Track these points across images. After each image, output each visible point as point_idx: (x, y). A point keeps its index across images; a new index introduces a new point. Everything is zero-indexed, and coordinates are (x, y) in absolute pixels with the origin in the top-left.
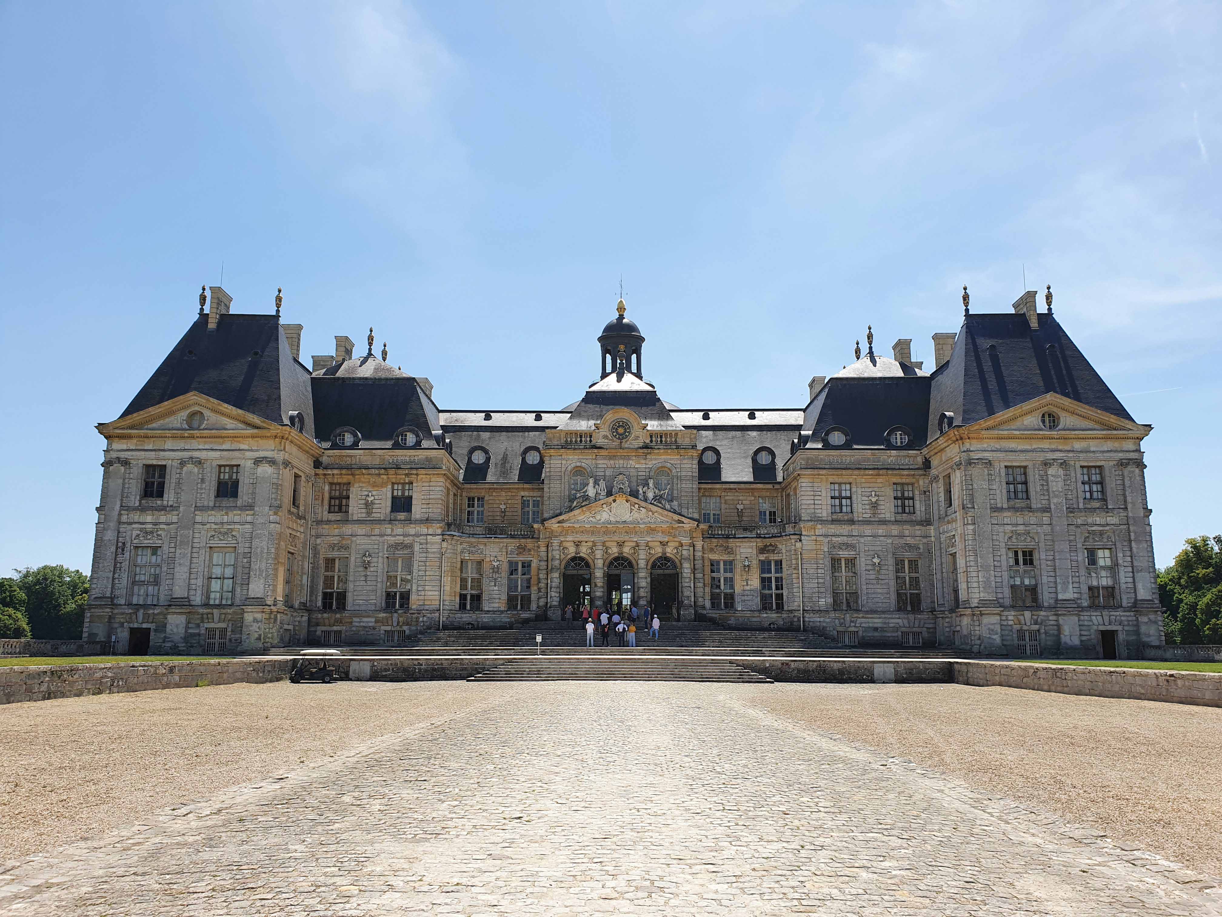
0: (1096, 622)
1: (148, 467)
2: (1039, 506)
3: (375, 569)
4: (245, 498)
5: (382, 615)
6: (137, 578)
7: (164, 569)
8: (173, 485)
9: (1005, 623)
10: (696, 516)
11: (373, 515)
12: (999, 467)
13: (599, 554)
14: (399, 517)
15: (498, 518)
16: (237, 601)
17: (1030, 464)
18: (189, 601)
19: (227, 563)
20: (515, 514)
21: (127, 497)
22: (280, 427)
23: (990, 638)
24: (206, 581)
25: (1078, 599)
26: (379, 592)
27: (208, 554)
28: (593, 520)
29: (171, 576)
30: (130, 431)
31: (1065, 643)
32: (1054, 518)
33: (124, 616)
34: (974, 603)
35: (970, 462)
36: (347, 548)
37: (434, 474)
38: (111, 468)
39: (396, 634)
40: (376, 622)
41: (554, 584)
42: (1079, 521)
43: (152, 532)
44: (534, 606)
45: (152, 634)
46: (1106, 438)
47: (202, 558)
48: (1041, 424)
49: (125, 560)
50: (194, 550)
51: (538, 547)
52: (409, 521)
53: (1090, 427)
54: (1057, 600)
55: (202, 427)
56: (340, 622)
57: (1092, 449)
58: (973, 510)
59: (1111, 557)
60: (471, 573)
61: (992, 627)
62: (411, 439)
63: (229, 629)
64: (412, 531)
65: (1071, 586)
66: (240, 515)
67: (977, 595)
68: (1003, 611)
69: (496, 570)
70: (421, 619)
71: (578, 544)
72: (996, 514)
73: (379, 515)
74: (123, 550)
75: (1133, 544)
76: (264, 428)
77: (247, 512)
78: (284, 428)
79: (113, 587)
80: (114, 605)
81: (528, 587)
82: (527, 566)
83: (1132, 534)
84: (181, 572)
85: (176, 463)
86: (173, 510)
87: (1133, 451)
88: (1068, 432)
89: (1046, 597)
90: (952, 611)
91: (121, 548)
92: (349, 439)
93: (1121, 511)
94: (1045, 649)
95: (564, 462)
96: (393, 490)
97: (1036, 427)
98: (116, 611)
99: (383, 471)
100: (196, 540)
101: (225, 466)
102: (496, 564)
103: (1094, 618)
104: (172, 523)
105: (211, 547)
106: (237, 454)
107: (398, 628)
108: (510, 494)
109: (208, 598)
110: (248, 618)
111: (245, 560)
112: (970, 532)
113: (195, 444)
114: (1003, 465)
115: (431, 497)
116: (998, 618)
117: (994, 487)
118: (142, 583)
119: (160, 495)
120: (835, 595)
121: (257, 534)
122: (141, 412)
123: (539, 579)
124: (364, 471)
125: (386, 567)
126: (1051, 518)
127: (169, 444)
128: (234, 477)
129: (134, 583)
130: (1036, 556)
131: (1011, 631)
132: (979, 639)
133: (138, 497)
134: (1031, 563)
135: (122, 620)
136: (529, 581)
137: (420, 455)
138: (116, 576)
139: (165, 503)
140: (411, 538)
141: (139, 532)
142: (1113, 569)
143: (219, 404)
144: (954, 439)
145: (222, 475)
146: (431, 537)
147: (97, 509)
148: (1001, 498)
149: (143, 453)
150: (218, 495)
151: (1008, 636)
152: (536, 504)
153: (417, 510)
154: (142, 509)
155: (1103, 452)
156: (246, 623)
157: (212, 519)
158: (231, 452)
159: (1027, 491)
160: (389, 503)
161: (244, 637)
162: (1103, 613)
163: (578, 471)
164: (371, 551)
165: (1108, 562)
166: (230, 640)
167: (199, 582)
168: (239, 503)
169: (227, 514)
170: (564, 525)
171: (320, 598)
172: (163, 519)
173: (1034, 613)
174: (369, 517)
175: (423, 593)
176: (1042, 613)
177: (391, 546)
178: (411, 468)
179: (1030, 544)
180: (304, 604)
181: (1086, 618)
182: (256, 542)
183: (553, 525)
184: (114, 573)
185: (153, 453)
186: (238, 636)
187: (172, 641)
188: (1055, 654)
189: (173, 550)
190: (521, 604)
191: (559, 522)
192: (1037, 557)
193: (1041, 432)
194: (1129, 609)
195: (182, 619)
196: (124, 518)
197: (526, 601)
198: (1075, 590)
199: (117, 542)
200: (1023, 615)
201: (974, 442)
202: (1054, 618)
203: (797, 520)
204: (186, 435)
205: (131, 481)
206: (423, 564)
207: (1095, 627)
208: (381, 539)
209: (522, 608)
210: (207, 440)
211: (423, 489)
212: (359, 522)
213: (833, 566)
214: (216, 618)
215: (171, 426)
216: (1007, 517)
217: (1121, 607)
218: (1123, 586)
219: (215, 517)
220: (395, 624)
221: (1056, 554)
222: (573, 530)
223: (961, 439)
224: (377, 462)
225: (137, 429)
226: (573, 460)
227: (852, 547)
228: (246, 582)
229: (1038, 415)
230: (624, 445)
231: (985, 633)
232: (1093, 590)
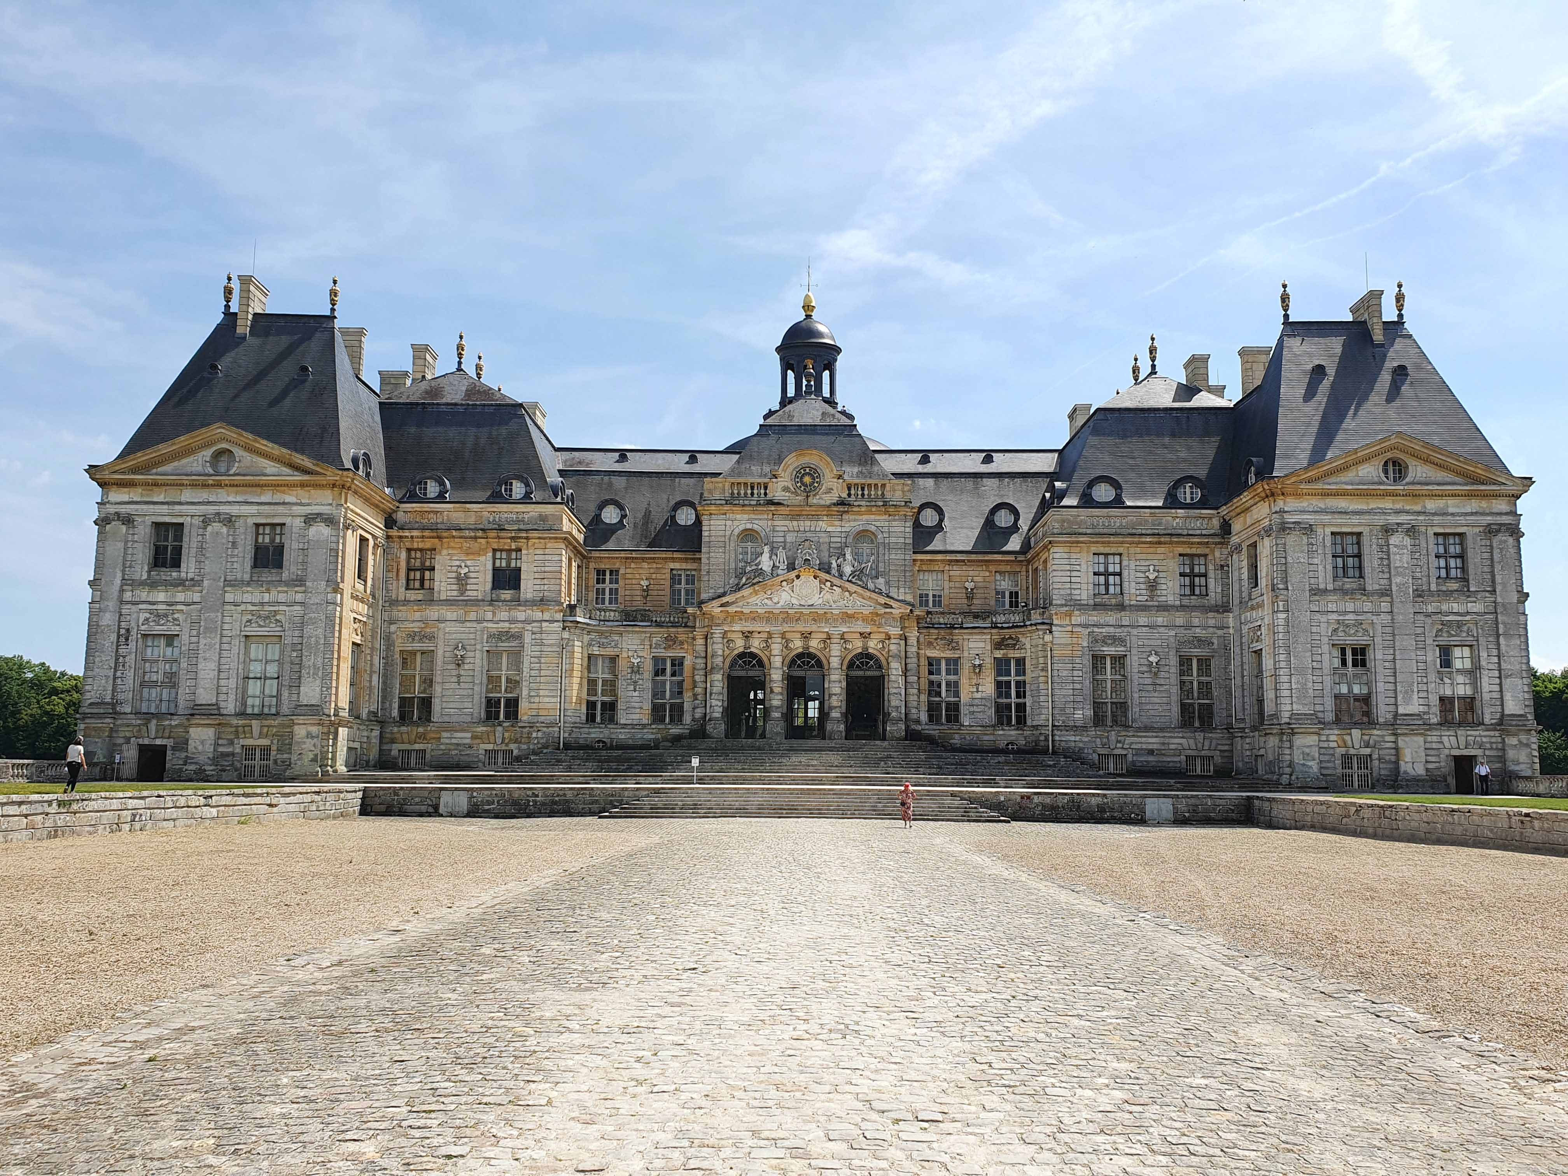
0: (1447, 745)
1: (157, 525)
2: (1377, 587)
3: (471, 666)
4: (293, 569)
5: (481, 729)
6: (146, 679)
7: (184, 665)
8: (193, 551)
9: (1325, 745)
10: (909, 598)
11: (468, 593)
12: (1324, 534)
13: (776, 648)
14: (503, 597)
15: (639, 598)
16: (285, 709)
17: (1365, 530)
18: (219, 709)
19: (269, 658)
20: (661, 593)
21: (130, 567)
22: (340, 472)
23: (1304, 765)
24: (240, 682)
25: (1425, 713)
26: (476, 698)
27: (242, 644)
28: (769, 602)
29: (193, 675)
30: (133, 477)
31: (1405, 772)
32: (1396, 605)
33: (130, 729)
34: (1285, 717)
35: (1284, 528)
36: (432, 638)
37: (550, 538)
38: (108, 527)
39: (500, 755)
40: (473, 738)
41: (715, 690)
42: (1430, 609)
43: (166, 616)
44: (687, 719)
45: (169, 753)
46: (1470, 495)
47: (235, 650)
48: (1382, 475)
49: (130, 653)
50: (225, 640)
51: (694, 639)
52: (517, 601)
53: (1449, 480)
54: (1396, 715)
55: (232, 472)
56: (423, 737)
57: (1451, 510)
58: (1285, 592)
59: (1471, 658)
60: (601, 673)
61: (1307, 750)
62: (518, 490)
63: (274, 748)
64: (521, 616)
65: (1415, 696)
66: (286, 592)
67: (1289, 708)
68: (1323, 729)
69: (635, 669)
70: (534, 735)
71: (747, 636)
72: (1317, 598)
73: (475, 593)
74: (127, 639)
75: (1502, 639)
76: (318, 473)
77: (296, 589)
78: (345, 473)
79: (114, 690)
80: (115, 714)
81: (680, 693)
82: (677, 663)
83: (1501, 626)
84: (207, 670)
85: (196, 521)
86: (194, 586)
87: (1507, 514)
88: (1419, 487)
89: (1382, 711)
90: (1254, 729)
91: (124, 637)
92: (432, 489)
93: (1487, 595)
94: (1378, 781)
95: (729, 523)
96: (494, 559)
97: (1376, 479)
98: (119, 722)
99: (480, 534)
100: (226, 627)
101: (264, 525)
102: (636, 661)
103: (1445, 739)
104: (194, 603)
105: (246, 636)
106: (281, 509)
107: (504, 747)
108: (655, 566)
109: (244, 704)
110: (300, 732)
111: (295, 654)
112: (1281, 622)
113: (222, 495)
114: (1328, 531)
115: (547, 569)
116: (1316, 738)
117: (1316, 561)
118: (153, 684)
119: (176, 564)
120: (1097, 706)
121: (310, 618)
122: (148, 451)
123: (694, 682)
124: (454, 533)
125: (485, 663)
126: (1392, 603)
127: (187, 495)
128: (278, 540)
129: (143, 684)
130: (1370, 655)
131: (1333, 755)
132: (1290, 766)
133: (146, 568)
134: (1364, 664)
135: (128, 734)
136: (680, 684)
137: (532, 511)
138: (119, 674)
139: (183, 575)
140: (520, 625)
141: (148, 615)
142: (1474, 673)
143: (255, 441)
144: (1263, 495)
145: (260, 537)
146: (547, 624)
147: (91, 583)
148: (1324, 577)
149: (152, 506)
150: (255, 566)
151: (1328, 761)
152: (691, 580)
153: (528, 587)
154: (153, 585)
155: (1466, 514)
156: (296, 738)
157: (247, 598)
158: (272, 507)
159: (1360, 568)
160: (489, 577)
161: (294, 757)
162: (1459, 733)
163: (748, 535)
164: (466, 642)
165: (1468, 664)
166: (275, 761)
167: (232, 683)
168: (285, 575)
169: (268, 591)
170: (729, 609)
171: (396, 705)
172: (180, 597)
173: (1367, 732)
174: (462, 595)
175: (537, 700)
176: (1375, 732)
177: (490, 636)
178: (520, 530)
179: (1360, 639)
180: (375, 714)
181: (1435, 739)
182: (308, 630)
183: (714, 608)
184: (116, 671)
185: (166, 507)
186: (285, 756)
187: (196, 763)
188: (1393, 787)
189: (194, 639)
190: (670, 716)
191: (722, 606)
192: (1372, 657)
193: (1382, 487)
194: (1493, 727)
195: (209, 734)
196: (128, 596)
197: (677, 711)
198: (1421, 701)
199: (119, 628)
200: (1350, 734)
201: (1289, 499)
202: (1392, 738)
203: (1046, 606)
204: (211, 482)
205: (135, 545)
206: (536, 660)
207: (1447, 752)
208: (479, 627)
209: (671, 720)
210: (239, 489)
211: (536, 557)
212: (449, 602)
213: (1094, 666)
214: (256, 730)
215: (189, 470)
216: (1332, 603)
217: (1483, 724)
218: (1486, 697)
219: (252, 595)
220: (499, 741)
221: (1397, 653)
222: (740, 616)
223: (1273, 495)
224: (472, 520)
225: (142, 474)
226: (741, 521)
227: (1121, 641)
228: (296, 684)
229: (1379, 463)
230: (813, 500)
231: (1298, 758)
232: (1445, 702)
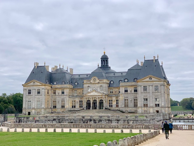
1: (29, 90)
2: (148, 92)
5: (61, 109)
8: (32, 92)
11: (59, 94)
12: (143, 86)
15: (79, 93)
16: (41, 108)
17: (147, 86)
18: (35, 108)
19: (39, 103)
20: (81, 93)
21: (26, 94)
22: (45, 84)
25: (153, 106)
26: (61, 106)
27: (37, 102)
28: (90, 94)
29: (32, 105)
30: (26, 85)
35: (138, 86)
36: (56, 100)
37: (67, 88)
38: (24, 90)
39: (63, 112)
41: (85, 104)
42: (154, 94)
43: (30, 99)
46: (159, 81)
51: (83, 98)
52: (64, 95)
53: (156, 80)
54: (150, 106)
55: (35, 84)
56: (56, 110)
57: (156, 83)
58: (138, 93)
60: (74, 103)
68: (142, 108)
70: (66, 110)
71: (88, 98)
76: (43, 84)
77: (41, 96)
80: (26, 109)
81: (82, 104)
82: (82, 101)
84: (34, 104)
85: (32, 89)
88: (153, 81)
89: (148, 105)
92: (56, 83)
93: (160, 92)
94: (148, 113)
95: (86, 85)
96: (62, 91)
100: (35, 100)
102: (77, 101)
109: (37, 107)
110: (42, 110)
111: (41, 102)
112: (138, 96)
113: (34, 87)
115: (67, 92)
117: (142, 89)
120: (125, 105)
121: (43, 99)
122: (27, 83)
125: (61, 102)
126: (150, 94)
127: (31, 87)
129: (28, 106)
131: (143, 110)
133: (28, 94)
134: (147, 100)
135: (27, 111)
137: (65, 85)
139: (31, 95)
140: (64, 98)
141: (28, 99)
143: (37, 81)
145: (38, 91)
146: (67, 98)
148: (142, 91)
149: (28, 88)
150: (38, 93)
153: (65, 93)
154: (28, 96)
155: (158, 83)
158: (39, 88)
160: (61, 93)
162: (157, 108)
164: (59, 100)
165: (159, 100)
167: (36, 105)
168: (40, 94)
169: (39, 96)
171: (53, 107)
172: (31, 97)
173: (147, 108)
175: (66, 106)
177: (62, 99)
178: (64, 88)
179: (147, 98)
180: (50, 108)
181: (154, 108)
186: (41, 112)
187: (33, 113)
189: (32, 101)
191: (85, 95)
193: (149, 81)
195: (34, 110)
196: (26, 97)
197: (82, 107)
198: (153, 104)
199: (26, 100)
200: (145, 108)
201: (139, 83)
202: (149, 109)
203: (120, 94)
205: (27, 92)
206: (66, 102)
207: (155, 110)
208: (60, 98)
210: (36, 86)
211: (66, 90)
212: (58, 96)
213: (125, 101)
214: (38, 110)
215: (31, 84)
216: (143, 94)
217: (160, 107)
218: (160, 104)
219: (37, 97)
220: (63, 110)
221: (150, 99)
222: (87, 96)
223: (137, 82)
224: (59, 87)
226: (88, 85)
227: (128, 98)
228: (42, 105)
229: (149, 78)
230: (95, 82)
231: (139, 111)
232: (156, 105)
